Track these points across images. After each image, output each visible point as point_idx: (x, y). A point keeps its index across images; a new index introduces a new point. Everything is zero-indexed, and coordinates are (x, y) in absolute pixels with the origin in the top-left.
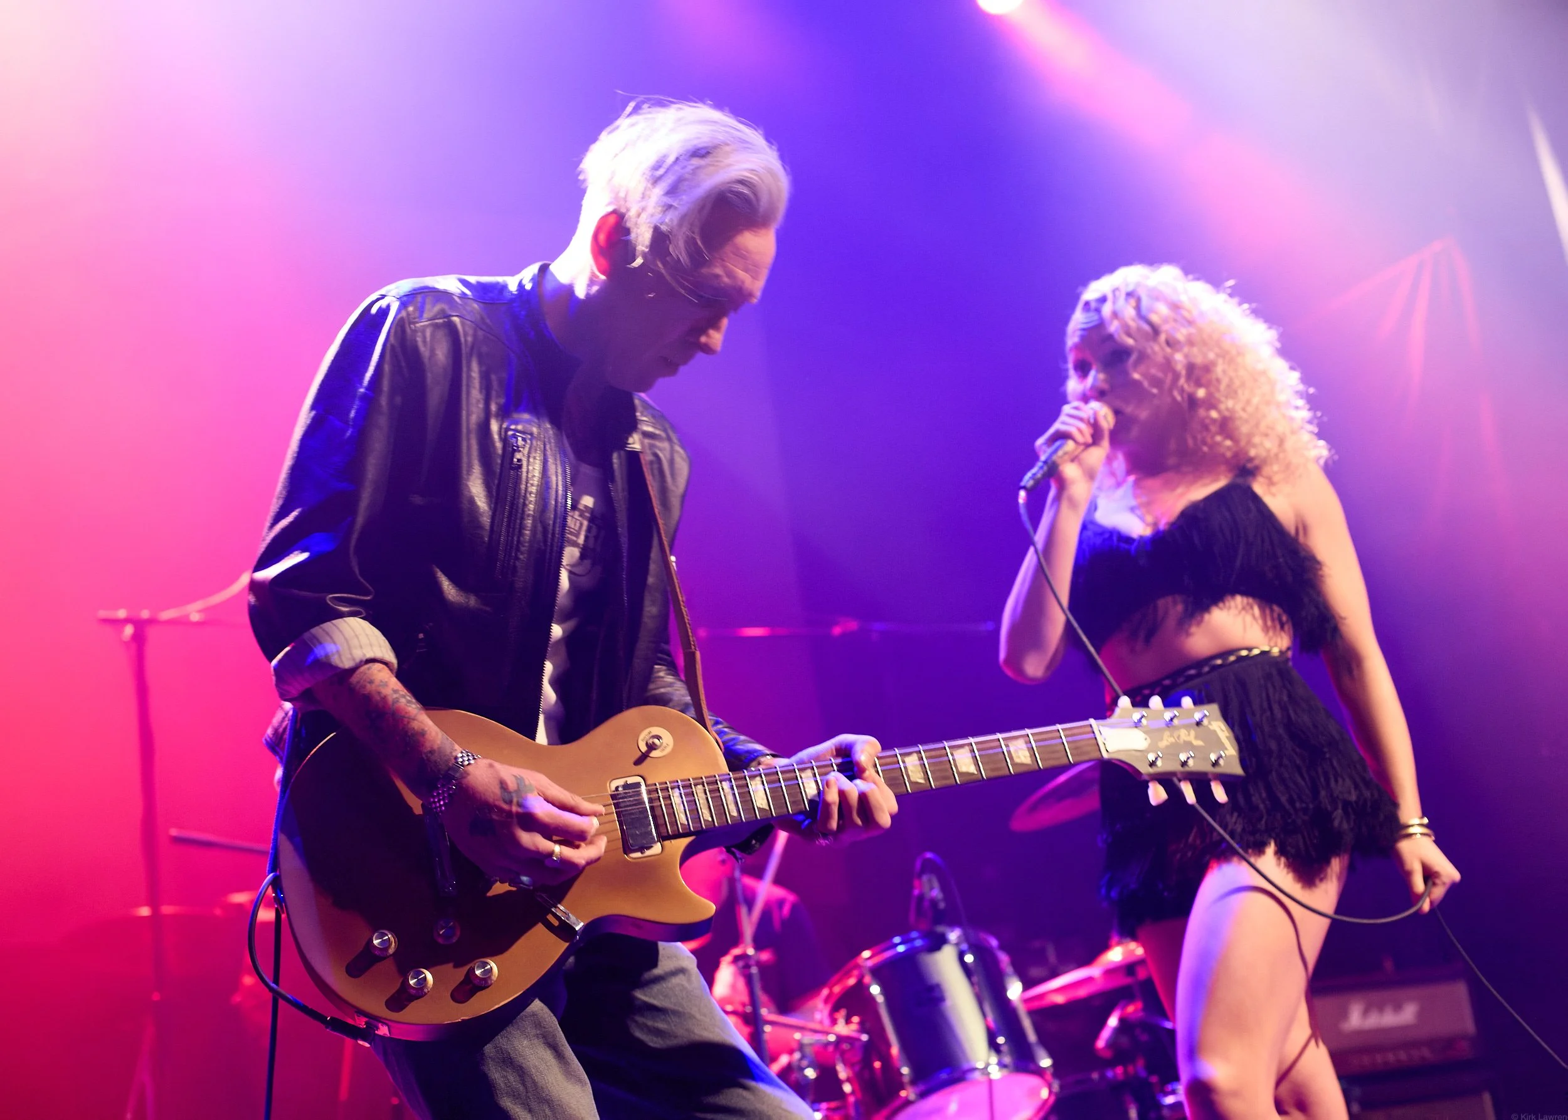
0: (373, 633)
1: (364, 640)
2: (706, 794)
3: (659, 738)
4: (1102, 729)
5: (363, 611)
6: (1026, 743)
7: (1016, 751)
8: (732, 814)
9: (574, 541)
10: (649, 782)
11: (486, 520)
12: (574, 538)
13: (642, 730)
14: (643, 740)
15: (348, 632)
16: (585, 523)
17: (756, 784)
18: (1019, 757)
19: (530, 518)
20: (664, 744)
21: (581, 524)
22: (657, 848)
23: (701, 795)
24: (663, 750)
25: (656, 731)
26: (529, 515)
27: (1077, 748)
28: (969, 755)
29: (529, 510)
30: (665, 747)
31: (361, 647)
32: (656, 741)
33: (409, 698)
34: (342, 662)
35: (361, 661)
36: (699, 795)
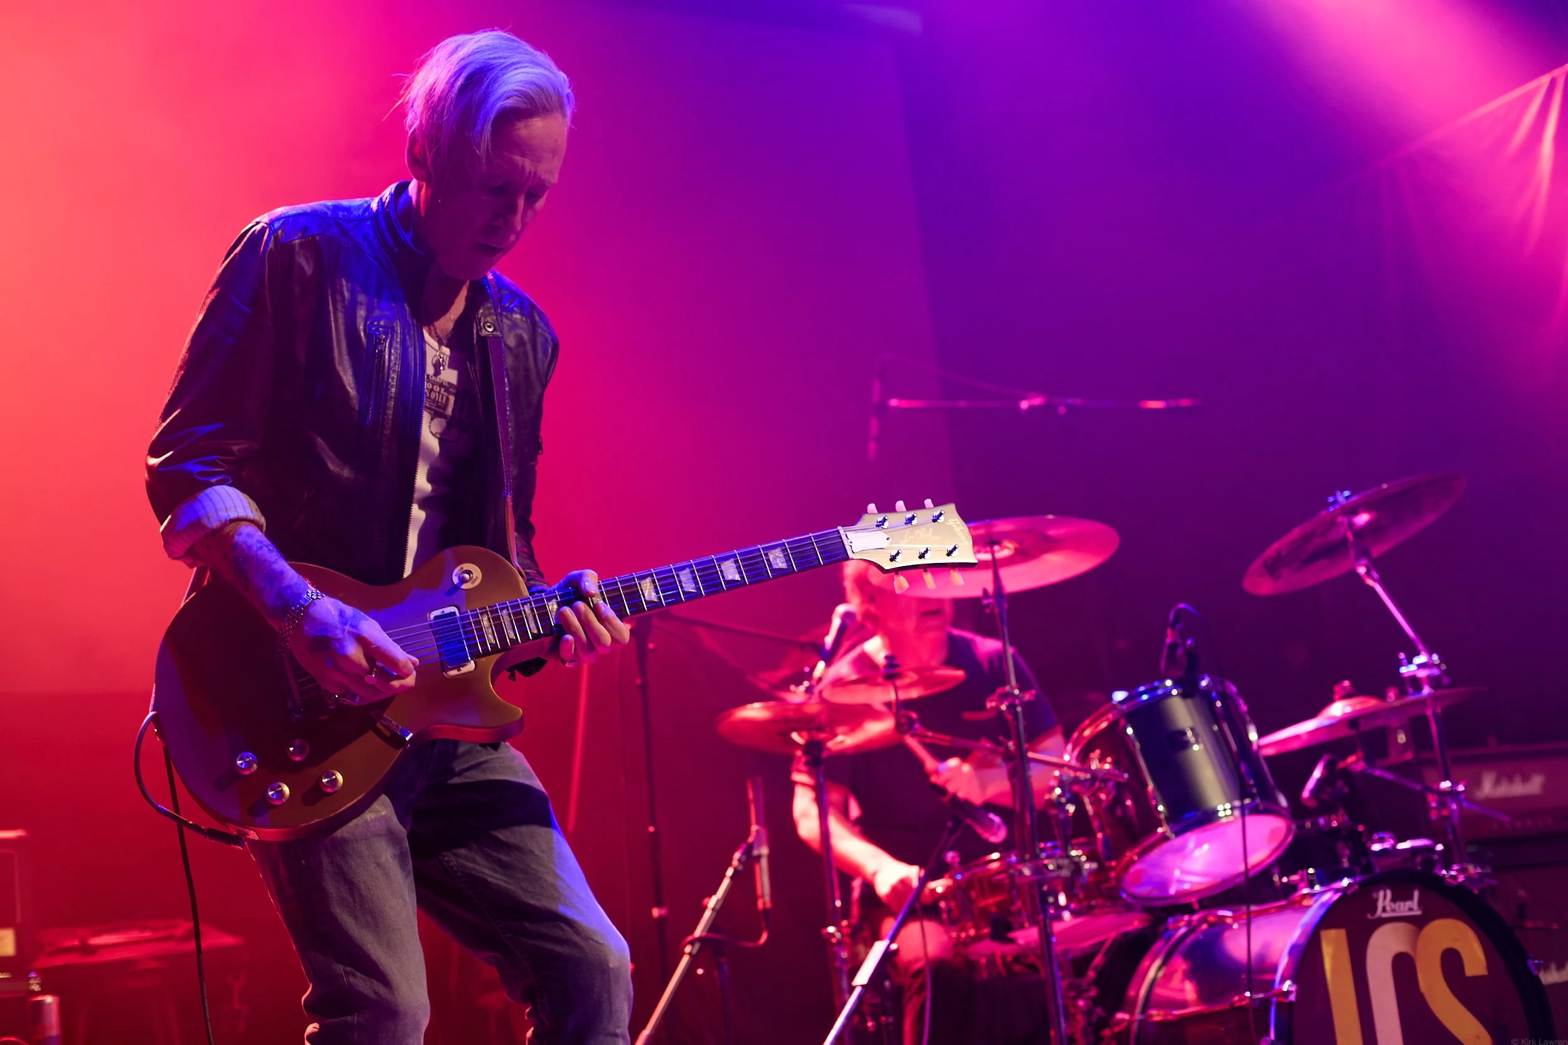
0: (238, 496)
1: (229, 503)
2: (510, 617)
3: (469, 572)
4: (848, 533)
5: (230, 479)
6: (782, 550)
7: (775, 559)
8: (532, 632)
9: (441, 413)
10: (462, 611)
11: (355, 403)
12: (442, 411)
13: (455, 568)
14: (456, 575)
15: (214, 497)
16: (452, 399)
17: (553, 605)
18: (777, 564)
19: (393, 400)
20: (474, 578)
21: (448, 399)
22: (471, 666)
23: (506, 618)
24: (473, 582)
25: (467, 566)
26: (391, 398)
27: (826, 552)
28: (734, 565)
29: (391, 393)
30: (475, 580)
31: (227, 510)
32: (467, 576)
33: (270, 548)
34: (210, 522)
35: (226, 521)
36: (504, 617)
